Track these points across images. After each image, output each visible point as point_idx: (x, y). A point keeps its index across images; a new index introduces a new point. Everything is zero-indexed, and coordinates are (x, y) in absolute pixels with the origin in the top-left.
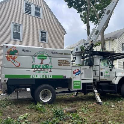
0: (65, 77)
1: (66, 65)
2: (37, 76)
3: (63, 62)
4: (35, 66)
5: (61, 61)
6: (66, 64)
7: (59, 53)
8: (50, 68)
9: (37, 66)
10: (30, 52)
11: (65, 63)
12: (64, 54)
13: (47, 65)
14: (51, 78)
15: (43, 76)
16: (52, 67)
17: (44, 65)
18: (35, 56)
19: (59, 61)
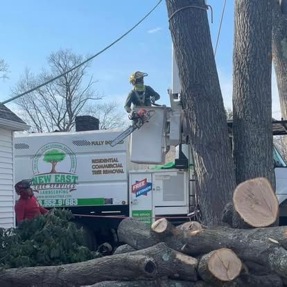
0: (111, 201)
1: (112, 172)
2: (43, 203)
3: (103, 164)
4: (40, 180)
5: (100, 161)
6: (112, 169)
7: (93, 143)
8: (72, 181)
9: (43, 179)
10: (27, 147)
11: (110, 166)
12: (107, 143)
13: (66, 175)
14: (76, 204)
15: (57, 200)
16: (76, 178)
17: (59, 176)
18: (39, 155)
19: (93, 161)
